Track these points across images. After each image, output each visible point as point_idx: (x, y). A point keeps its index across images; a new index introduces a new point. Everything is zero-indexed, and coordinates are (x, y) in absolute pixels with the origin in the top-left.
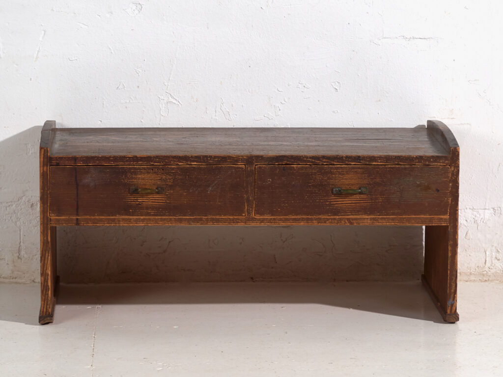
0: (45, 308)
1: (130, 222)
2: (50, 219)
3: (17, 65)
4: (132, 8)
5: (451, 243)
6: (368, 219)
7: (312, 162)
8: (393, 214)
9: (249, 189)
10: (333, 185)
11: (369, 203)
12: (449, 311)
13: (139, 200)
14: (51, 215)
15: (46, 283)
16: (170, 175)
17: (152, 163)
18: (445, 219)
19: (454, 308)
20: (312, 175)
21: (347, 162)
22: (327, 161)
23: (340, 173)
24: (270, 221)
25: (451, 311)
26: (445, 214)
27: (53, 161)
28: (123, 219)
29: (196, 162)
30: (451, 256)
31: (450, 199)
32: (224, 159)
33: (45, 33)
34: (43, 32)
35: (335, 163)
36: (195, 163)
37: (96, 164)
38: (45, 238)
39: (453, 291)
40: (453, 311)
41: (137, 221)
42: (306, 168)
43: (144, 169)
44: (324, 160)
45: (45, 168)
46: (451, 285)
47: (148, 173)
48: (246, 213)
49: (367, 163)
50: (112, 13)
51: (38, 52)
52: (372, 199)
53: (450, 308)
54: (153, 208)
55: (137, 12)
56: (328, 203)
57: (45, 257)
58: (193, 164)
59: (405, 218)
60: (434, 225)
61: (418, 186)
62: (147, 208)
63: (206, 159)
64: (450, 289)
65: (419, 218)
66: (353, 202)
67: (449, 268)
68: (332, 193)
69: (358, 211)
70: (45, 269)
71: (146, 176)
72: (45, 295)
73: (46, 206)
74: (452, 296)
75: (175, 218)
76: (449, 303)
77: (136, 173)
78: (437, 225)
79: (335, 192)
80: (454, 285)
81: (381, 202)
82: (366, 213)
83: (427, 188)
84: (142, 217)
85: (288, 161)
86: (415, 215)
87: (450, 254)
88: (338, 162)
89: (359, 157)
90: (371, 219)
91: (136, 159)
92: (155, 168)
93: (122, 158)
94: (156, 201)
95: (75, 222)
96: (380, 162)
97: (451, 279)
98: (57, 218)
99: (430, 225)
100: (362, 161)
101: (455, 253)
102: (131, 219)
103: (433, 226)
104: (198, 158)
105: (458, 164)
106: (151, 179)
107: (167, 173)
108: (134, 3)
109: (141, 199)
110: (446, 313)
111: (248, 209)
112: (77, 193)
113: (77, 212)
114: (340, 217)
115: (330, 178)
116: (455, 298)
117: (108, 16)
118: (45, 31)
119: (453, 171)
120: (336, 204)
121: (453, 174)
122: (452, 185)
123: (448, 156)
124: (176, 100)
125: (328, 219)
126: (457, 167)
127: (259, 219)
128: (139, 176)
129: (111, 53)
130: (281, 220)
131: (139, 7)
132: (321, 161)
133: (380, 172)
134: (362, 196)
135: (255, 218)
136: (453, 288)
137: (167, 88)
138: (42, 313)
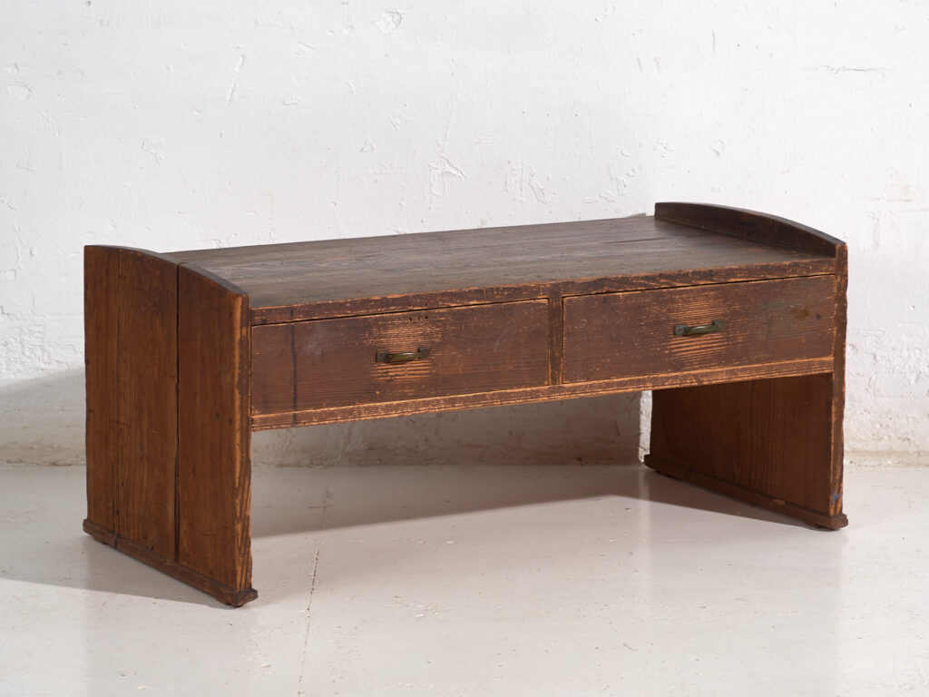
0: (244, 576)
1: (376, 412)
2: (252, 420)
3: (199, 112)
4: (385, 20)
5: (835, 400)
6: (722, 372)
7: (644, 286)
8: (758, 361)
9: (555, 339)
10: (674, 320)
11: (724, 346)
12: (832, 512)
13: (390, 374)
14: (253, 412)
15: (245, 534)
16: (438, 327)
17: (411, 308)
18: (829, 362)
19: (839, 505)
20: (644, 307)
21: (694, 281)
22: (665, 281)
23: (685, 301)
24: (584, 389)
25: (835, 511)
26: (828, 354)
27: (256, 318)
28: (366, 408)
29: (477, 299)
30: (836, 422)
31: (835, 329)
32: (516, 292)
33: (243, 62)
34: (241, 58)
35: (678, 285)
36: (475, 302)
37: (324, 317)
38: (244, 455)
39: (838, 477)
40: (838, 510)
41: (387, 409)
42: (638, 295)
43: (398, 318)
44: (662, 281)
45: (244, 330)
46: (835, 469)
47: (405, 325)
48: (550, 380)
49: (722, 280)
50: (352, 28)
51: (234, 90)
52: (728, 339)
53: (833, 506)
54: (411, 384)
55: (393, 26)
56: (667, 352)
57: (243, 488)
58: (472, 303)
59: (774, 366)
60: (813, 373)
61: (793, 311)
62: (403, 386)
63: (490, 293)
64: (835, 475)
65: (794, 364)
66: (703, 346)
67: (833, 441)
68: (674, 334)
69: (710, 361)
70: (244, 508)
71: (404, 331)
72: (244, 553)
73: (245, 397)
74: (837, 486)
75: (445, 400)
76: (833, 498)
77: (386, 327)
78: (817, 372)
79: (677, 332)
80: (839, 467)
81: (742, 343)
82: (720, 364)
83: (805, 313)
84: (395, 403)
85: (610, 287)
86: (788, 360)
87: (834, 419)
88: (681, 282)
89: (711, 271)
90: (727, 372)
91: (385, 302)
92: (415, 315)
93: (365, 303)
94: (417, 372)
95: (291, 421)
96: (741, 277)
97: (836, 459)
98: (263, 416)
99: (809, 374)
100: (714, 278)
101: (840, 416)
102: (378, 408)
103: (811, 375)
104: (479, 294)
105: (847, 272)
106: (408, 336)
107: (433, 323)
108: (388, 12)
109: (394, 371)
110: (827, 514)
111: (552, 374)
112: (295, 370)
113: (295, 403)
114: (685, 373)
115: (670, 311)
116: (840, 488)
117: (346, 32)
118: (244, 57)
119: (839, 283)
120: (679, 352)
121: (839, 289)
122: (839, 306)
123: (833, 259)
124: (456, 169)
125: (667, 378)
126: (845, 276)
127: (569, 389)
128: (390, 332)
129: (352, 92)
130: (600, 386)
131: (397, 17)
132: (658, 282)
133: (741, 294)
134: (716, 336)
135: (563, 388)
136: (839, 474)
137: (443, 149)
138: (238, 586)
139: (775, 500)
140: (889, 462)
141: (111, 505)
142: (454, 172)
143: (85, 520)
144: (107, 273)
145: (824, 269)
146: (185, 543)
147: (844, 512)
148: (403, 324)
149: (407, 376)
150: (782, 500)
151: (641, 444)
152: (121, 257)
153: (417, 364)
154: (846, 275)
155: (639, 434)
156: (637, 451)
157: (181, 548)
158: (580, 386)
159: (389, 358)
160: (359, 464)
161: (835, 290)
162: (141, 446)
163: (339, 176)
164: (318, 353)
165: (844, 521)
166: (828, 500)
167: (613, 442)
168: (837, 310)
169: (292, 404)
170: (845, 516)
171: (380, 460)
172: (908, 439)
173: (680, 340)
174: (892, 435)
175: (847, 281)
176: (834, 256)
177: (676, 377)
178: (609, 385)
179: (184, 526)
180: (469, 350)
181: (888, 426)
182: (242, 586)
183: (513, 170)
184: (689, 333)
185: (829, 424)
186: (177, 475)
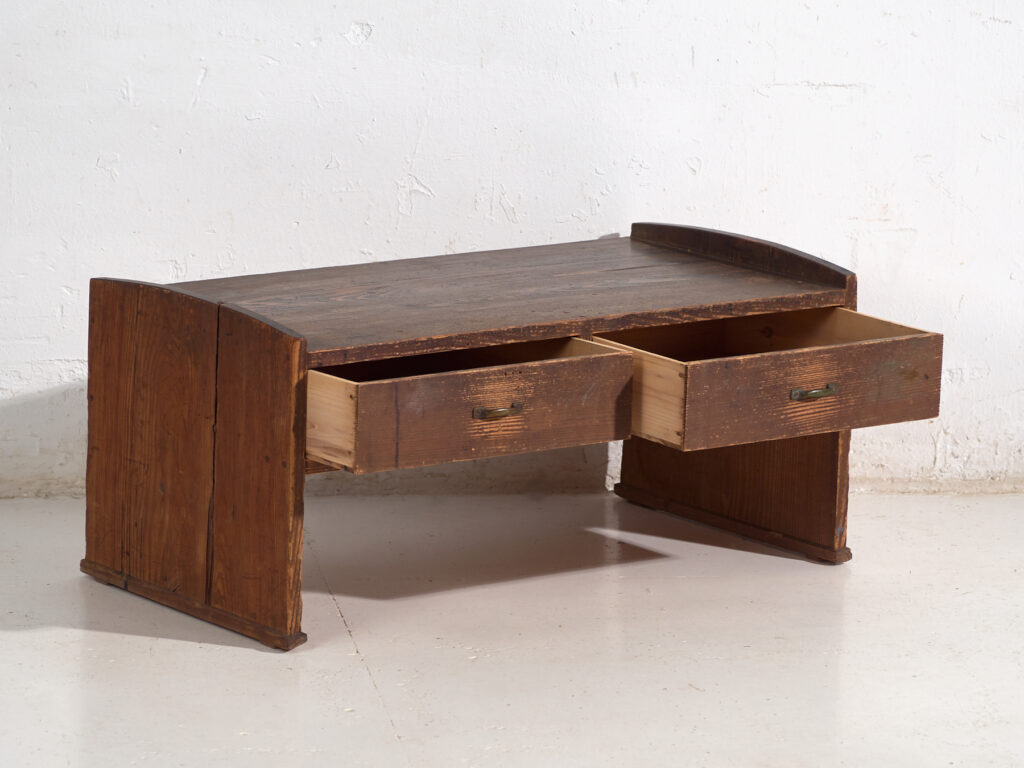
3: (157, 127)
12: (836, 546)
16: (530, 381)
19: (843, 539)
25: (840, 544)
39: (842, 511)
40: (842, 544)
43: (495, 374)
46: (840, 502)
47: (500, 380)
53: (838, 539)
64: (841, 509)
71: (500, 386)
74: (841, 521)
76: (837, 532)
80: (844, 500)
87: (840, 452)
94: (510, 428)
97: (841, 491)
104: (517, 333)
105: (856, 303)
106: (504, 391)
107: (526, 378)
108: (357, 24)
109: (489, 427)
110: (831, 548)
112: (398, 428)
113: (397, 461)
115: (787, 374)
116: (845, 521)
117: (314, 44)
118: (206, 70)
123: (843, 291)
124: (425, 187)
126: (854, 307)
128: (486, 388)
129: (318, 107)
131: (366, 29)
136: (843, 507)
137: (411, 167)
138: (289, 630)
139: (772, 533)
140: (862, 490)
141: (120, 545)
142: (422, 190)
143: (83, 561)
144: (122, 308)
145: (835, 300)
147: (847, 546)
148: (498, 379)
149: (501, 433)
150: (779, 532)
151: (609, 472)
152: (141, 293)
153: (510, 419)
155: (606, 462)
156: (604, 479)
159: (487, 415)
160: (316, 495)
162: (163, 486)
163: (302, 194)
164: (419, 410)
165: (848, 555)
166: (833, 534)
167: (579, 470)
169: (394, 462)
170: (849, 550)
171: (338, 490)
172: (882, 466)
174: (866, 461)
176: (844, 287)
180: (558, 404)
181: (861, 452)
183: (483, 188)
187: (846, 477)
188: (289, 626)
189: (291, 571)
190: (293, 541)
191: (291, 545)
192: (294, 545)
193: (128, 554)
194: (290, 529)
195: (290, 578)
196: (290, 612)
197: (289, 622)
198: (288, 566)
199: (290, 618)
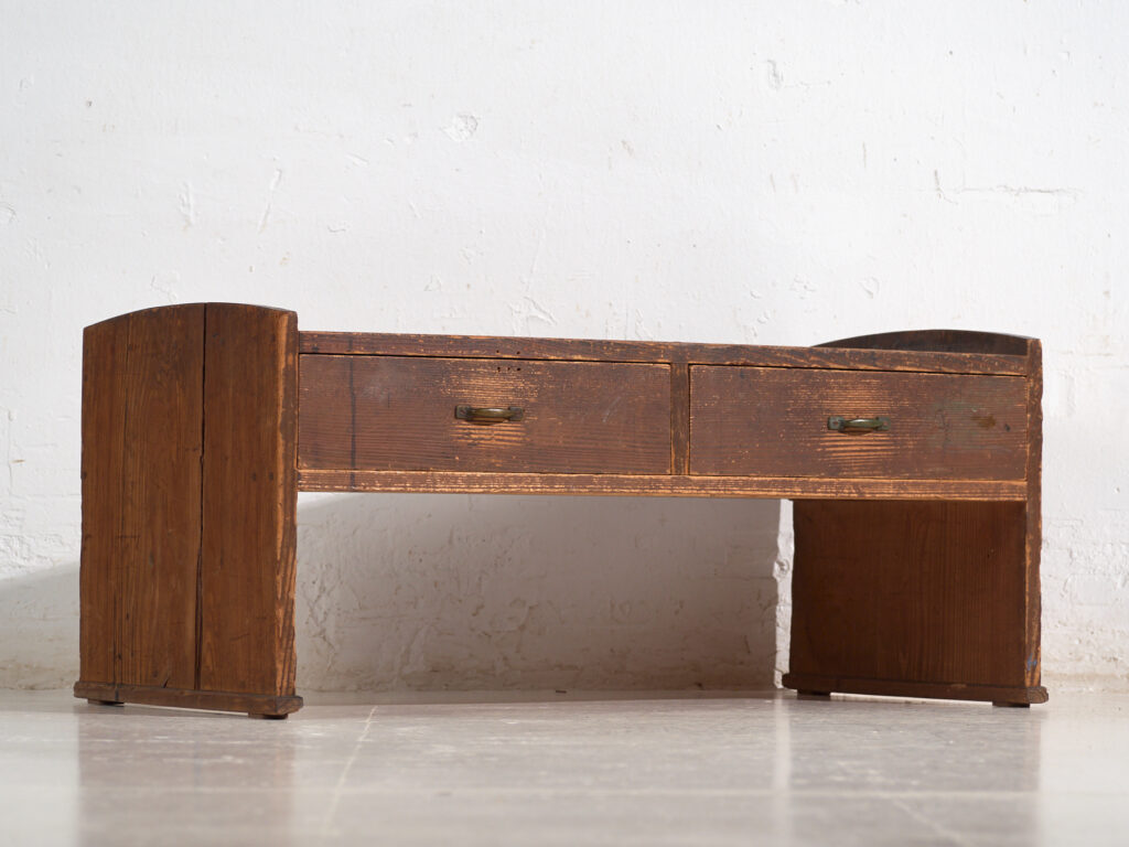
0: (286, 678)
1: (455, 483)
2: (299, 474)
5: (1029, 537)
6: (889, 484)
7: (791, 362)
8: (933, 475)
9: (679, 416)
10: (828, 411)
11: (891, 450)
12: (1028, 683)
13: (473, 436)
14: (300, 465)
15: (288, 622)
16: (533, 382)
17: (499, 355)
18: (1021, 488)
19: (1037, 675)
20: (791, 388)
21: (852, 364)
22: (816, 359)
23: (841, 388)
24: (716, 486)
25: (1032, 681)
26: (1018, 478)
27: (306, 345)
28: (443, 478)
29: (582, 354)
30: (1032, 566)
31: (1028, 446)
32: (631, 350)
35: (832, 366)
36: (580, 357)
37: (390, 353)
38: (288, 518)
39: (1034, 638)
40: (1036, 681)
41: (469, 481)
42: (781, 374)
43: (484, 366)
44: (812, 358)
45: (290, 358)
46: (1031, 627)
47: (491, 375)
48: (673, 468)
49: (888, 367)
52: (896, 442)
53: (1030, 675)
54: (498, 452)
56: (819, 450)
57: (286, 562)
58: (576, 358)
59: (953, 484)
60: (1001, 499)
61: (975, 418)
62: (489, 453)
63: (599, 348)
64: (1031, 635)
65: (977, 485)
66: (865, 448)
67: (1028, 590)
68: (829, 428)
69: (874, 468)
70: (287, 589)
71: (491, 382)
72: (286, 648)
73: (290, 445)
74: (1033, 649)
75: (541, 478)
76: (1028, 664)
77: (467, 376)
78: (1006, 499)
79: (832, 426)
80: (1035, 624)
81: (913, 450)
82: (885, 473)
83: (989, 422)
84: (479, 474)
85: (747, 358)
86: (970, 479)
87: (1028, 562)
88: (836, 362)
89: (873, 354)
90: (895, 485)
91: (467, 343)
92: (505, 364)
93: (443, 341)
94: (506, 438)
95: (348, 481)
96: (910, 366)
98: (312, 471)
99: (996, 499)
100: (878, 363)
101: (1036, 559)
102: (457, 478)
103: (1001, 502)
104: (585, 347)
105: (1041, 375)
106: (497, 390)
107: (528, 377)
109: (477, 432)
110: (1022, 685)
111: (676, 460)
113: (353, 459)
114: (842, 480)
115: (822, 397)
116: (1037, 652)
118: (281, 172)
119: (1032, 389)
120: (834, 452)
121: (1032, 395)
122: (1032, 416)
123: (1024, 357)
125: (820, 484)
126: (1039, 380)
127: (696, 483)
128: (473, 382)
130: (736, 484)
132: (807, 359)
133: (910, 386)
134: (880, 436)
135: (691, 480)
136: (1035, 634)
138: (278, 690)
141: (112, 649)
145: (1013, 367)
146: (208, 660)
147: (1042, 684)
148: (489, 374)
153: (506, 427)
154: (1041, 379)
157: (203, 669)
158: (711, 481)
159: (472, 416)
160: (419, 690)
161: (1028, 396)
162: (153, 556)
164: (382, 398)
165: (1043, 696)
166: (1022, 667)
168: (1030, 422)
169: (349, 460)
170: (1044, 690)
173: (836, 436)
175: (1041, 387)
176: (1025, 354)
177: (831, 484)
178: (747, 484)
179: (208, 638)
180: (571, 417)
182: (284, 690)
184: (846, 428)
185: (1022, 569)
186: (199, 574)
187: (1037, 596)
188: (278, 685)
189: (280, 613)
190: (281, 574)
191: (279, 578)
192: (284, 579)
193: (120, 657)
194: (279, 557)
195: (278, 622)
196: (279, 666)
197: (279, 679)
198: (277, 606)
199: (280, 673)
